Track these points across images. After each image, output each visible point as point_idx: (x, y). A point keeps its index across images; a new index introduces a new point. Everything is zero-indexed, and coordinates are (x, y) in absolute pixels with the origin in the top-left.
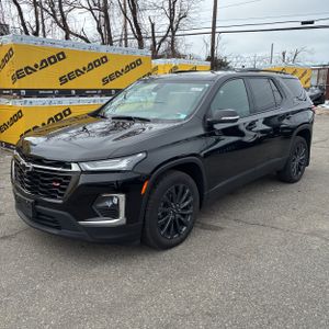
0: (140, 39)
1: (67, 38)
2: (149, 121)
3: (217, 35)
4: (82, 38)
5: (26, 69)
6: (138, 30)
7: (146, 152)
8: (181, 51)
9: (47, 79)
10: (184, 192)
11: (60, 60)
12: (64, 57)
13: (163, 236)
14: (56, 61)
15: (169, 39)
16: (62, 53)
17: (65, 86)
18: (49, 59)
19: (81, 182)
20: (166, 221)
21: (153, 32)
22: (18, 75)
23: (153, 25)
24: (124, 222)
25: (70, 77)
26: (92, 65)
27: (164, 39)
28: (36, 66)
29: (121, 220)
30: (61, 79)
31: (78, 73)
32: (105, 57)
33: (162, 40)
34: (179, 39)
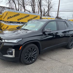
0: (41, 12)
1: (25, 11)
2: (28, 30)
3: (59, 12)
4: (29, 12)
5: (10, 17)
6: (41, 10)
7: (22, 38)
8: (50, 15)
9: (15, 19)
10: (34, 50)
11: (18, 15)
12: (19, 15)
13: (26, 61)
14: (17, 16)
15: (48, 12)
16: (19, 14)
17: (19, 21)
18: (16, 15)
19: (4, 45)
20: (28, 57)
21: (44, 11)
22: (8, 18)
23: (44, 9)
24: (14, 57)
25: (20, 19)
26: (26, 17)
27: (46, 12)
28: (12, 16)
29: (13, 56)
30: (18, 20)
31: (22, 18)
32: (29, 15)
33: (46, 13)
34: (50, 13)
